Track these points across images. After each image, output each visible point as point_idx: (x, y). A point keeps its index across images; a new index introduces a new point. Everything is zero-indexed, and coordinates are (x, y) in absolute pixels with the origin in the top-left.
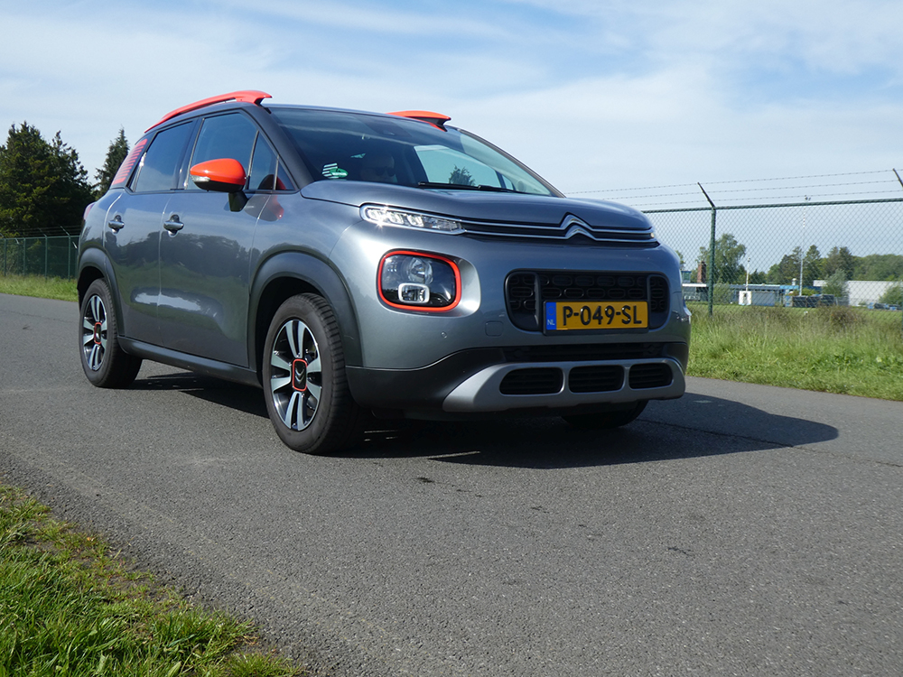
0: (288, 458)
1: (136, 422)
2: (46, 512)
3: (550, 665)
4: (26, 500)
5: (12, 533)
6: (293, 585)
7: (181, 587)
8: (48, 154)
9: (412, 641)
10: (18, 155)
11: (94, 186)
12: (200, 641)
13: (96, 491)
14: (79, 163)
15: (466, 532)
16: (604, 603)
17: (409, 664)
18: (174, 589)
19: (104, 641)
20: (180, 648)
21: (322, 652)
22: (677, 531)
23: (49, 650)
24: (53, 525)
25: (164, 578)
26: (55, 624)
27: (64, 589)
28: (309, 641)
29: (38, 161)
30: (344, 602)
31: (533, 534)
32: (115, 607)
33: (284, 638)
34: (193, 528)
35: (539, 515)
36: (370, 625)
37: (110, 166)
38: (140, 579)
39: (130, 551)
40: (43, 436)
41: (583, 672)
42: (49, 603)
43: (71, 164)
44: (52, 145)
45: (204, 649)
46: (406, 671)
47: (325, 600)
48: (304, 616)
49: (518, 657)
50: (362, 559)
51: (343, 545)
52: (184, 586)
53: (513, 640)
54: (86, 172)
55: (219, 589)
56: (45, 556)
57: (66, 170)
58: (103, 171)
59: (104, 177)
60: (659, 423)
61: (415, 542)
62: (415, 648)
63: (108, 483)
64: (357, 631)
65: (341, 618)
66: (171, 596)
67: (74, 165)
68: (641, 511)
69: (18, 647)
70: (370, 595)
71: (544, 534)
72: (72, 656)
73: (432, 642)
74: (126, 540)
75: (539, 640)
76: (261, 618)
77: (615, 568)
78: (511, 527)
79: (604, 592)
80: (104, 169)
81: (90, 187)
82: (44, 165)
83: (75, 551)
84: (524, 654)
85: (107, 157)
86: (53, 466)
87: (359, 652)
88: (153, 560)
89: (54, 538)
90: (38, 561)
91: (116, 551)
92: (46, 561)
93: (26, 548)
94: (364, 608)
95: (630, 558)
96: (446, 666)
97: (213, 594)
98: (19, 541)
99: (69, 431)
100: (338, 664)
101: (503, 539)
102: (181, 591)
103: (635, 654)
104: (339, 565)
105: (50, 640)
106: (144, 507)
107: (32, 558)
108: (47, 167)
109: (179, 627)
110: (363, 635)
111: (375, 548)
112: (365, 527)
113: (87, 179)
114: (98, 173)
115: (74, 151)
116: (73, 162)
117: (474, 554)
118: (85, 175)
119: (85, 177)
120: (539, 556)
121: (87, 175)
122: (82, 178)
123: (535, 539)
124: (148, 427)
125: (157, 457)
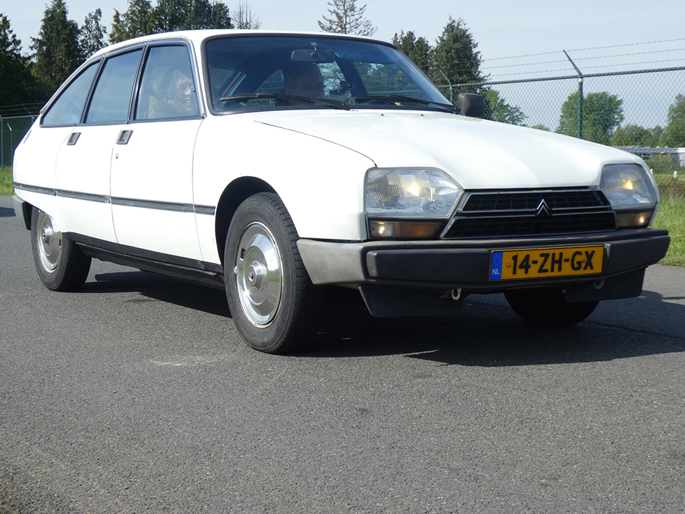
0: (211, 387)
1: (47, 345)
11: (29, 58)
14: (11, 32)
15: (398, 477)
22: (650, 473)
31: (476, 479)
34: (86, 475)
35: (489, 454)
37: (46, 33)
39: (12, 504)
51: (252, 495)
54: (20, 42)
58: (38, 40)
59: (40, 47)
60: (658, 334)
61: (336, 489)
67: (6, 34)
68: (611, 449)
71: (489, 478)
74: (9, 490)
78: (451, 470)
80: (40, 38)
81: (25, 59)
85: (42, 23)
101: (440, 485)
106: (36, 450)
112: (283, 471)
113: (20, 49)
114: (33, 43)
115: (5, 18)
116: (4, 31)
117: (402, 504)
118: (18, 45)
119: (19, 47)
120: (477, 506)
121: (21, 46)
122: (15, 49)
123: (478, 484)
124: (59, 351)
125: (62, 388)
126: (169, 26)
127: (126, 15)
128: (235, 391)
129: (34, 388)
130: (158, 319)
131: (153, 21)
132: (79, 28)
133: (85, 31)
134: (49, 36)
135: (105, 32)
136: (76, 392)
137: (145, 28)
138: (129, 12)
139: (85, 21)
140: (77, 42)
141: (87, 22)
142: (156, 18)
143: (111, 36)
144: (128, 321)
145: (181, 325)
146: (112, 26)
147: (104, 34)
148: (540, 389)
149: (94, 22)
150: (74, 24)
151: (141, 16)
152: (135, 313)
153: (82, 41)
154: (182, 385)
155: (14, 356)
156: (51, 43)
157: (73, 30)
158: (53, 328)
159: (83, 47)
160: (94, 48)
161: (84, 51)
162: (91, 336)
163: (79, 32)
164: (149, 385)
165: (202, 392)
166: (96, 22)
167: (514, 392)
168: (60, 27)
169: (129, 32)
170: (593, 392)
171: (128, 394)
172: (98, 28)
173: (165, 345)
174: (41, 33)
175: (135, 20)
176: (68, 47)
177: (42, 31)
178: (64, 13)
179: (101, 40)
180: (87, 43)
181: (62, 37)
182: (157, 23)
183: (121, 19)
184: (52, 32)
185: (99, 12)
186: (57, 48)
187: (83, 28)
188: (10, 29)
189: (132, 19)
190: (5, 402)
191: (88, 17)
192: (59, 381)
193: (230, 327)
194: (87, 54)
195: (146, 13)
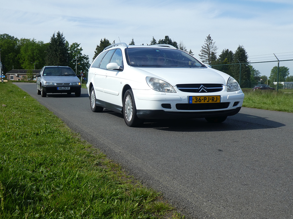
0: (177, 142)
2: (105, 156)
3: (254, 212)
4: (100, 153)
5: (95, 162)
6: (174, 182)
7: (141, 181)
9: (210, 201)
12: (145, 197)
13: (119, 151)
15: (231, 168)
16: (276, 193)
17: (208, 208)
18: (139, 181)
19: (117, 195)
20: (139, 199)
21: (181, 203)
23: (102, 197)
24: (107, 160)
25: (137, 177)
26: (104, 189)
27: (108, 180)
28: (177, 199)
30: (190, 188)
31: (254, 169)
32: (122, 186)
33: (170, 198)
34: (146, 163)
35: (257, 163)
36: (197, 196)
38: (130, 178)
40: (106, 134)
41: (265, 215)
42: (103, 183)
45: (146, 200)
46: (207, 211)
47: (184, 187)
48: (177, 191)
49: (244, 209)
50: (197, 175)
51: (191, 170)
52: (142, 181)
53: (243, 203)
55: (152, 182)
56: (104, 170)
61: (214, 170)
62: (210, 204)
63: (123, 148)
64: (192, 197)
65: (188, 193)
66: (138, 183)
69: (93, 196)
70: (198, 186)
71: (258, 169)
72: (108, 199)
73: (216, 202)
74: (127, 166)
75: (251, 204)
76: (164, 192)
77: (281, 182)
78: (247, 167)
79: (276, 189)
83: (112, 168)
84: (246, 208)
86: (108, 143)
87: (193, 204)
88: (134, 172)
89: (107, 164)
90: (102, 171)
91: (124, 169)
92: (104, 171)
93: (99, 167)
94: (196, 190)
95: (287, 179)
96: (220, 210)
97: (150, 183)
98: (97, 164)
99: (113, 132)
100: (186, 207)
101: (244, 171)
102: (141, 182)
103: (284, 210)
104: (189, 176)
105: (102, 194)
106: (133, 156)
107: (100, 170)
109: (139, 193)
110: (194, 199)
111: (201, 171)
112: (199, 165)
117: (233, 175)
120: (255, 176)
123: (255, 171)
148: (270, 146)
167: (263, 147)
170: (286, 148)
190: (124, 144)
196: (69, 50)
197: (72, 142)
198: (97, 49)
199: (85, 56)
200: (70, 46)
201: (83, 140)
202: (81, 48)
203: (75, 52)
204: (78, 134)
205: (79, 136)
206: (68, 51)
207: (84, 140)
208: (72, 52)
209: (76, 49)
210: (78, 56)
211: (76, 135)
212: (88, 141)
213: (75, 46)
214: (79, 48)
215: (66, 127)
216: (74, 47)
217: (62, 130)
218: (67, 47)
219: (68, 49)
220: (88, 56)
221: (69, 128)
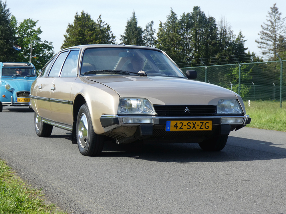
0: (228, 208)
1: (142, 183)
8: (95, 28)
10: (80, 29)
14: (111, 32)
29: (90, 32)
37: (127, 33)
40: (92, 191)
43: (107, 33)
44: (97, 23)
54: (115, 37)
57: (104, 36)
58: (124, 36)
59: (124, 40)
67: (108, 33)
80: (124, 35)
82: (93, 34)
85: (126, 28)
86: (97, 209)
99: (106, 188)
108: (94, 35)
113: (115, 41)
114: (121, 37)
115: (108, 26)
116: (108, 32)
118: (114, 38)
119: (114, 40)
121: (115, 39)
122: (113, 41)
124: (148, 186)
125: (153, 205)
126: (186, 29)
127: (165, 23)
128: (241, 211)
129: (140, 204)
130: (194, 172)
131: (178, 26)
132: (143, 30)
133: (146, 32)
134: (129, 34)
135: (155, 32)
136: (161, 207)
137: (174, 30)
138: (167, 22)
139: (146, 27)
140: (142, 37)
141: (147, 27)
142: (180, 25)
143: (158, 34)
144: (180, 173)
145: (207, 176)
146: (158, 29)
147: (154, 33)
149: (150, 27)
150: (140, 28)
151: (173, 24)
152: (182, 169)
153: (144, 36)
154: (213, 206)
155: (127, 188)
156: (130, 38)
157: (140, 31)
158: (143, 175)
159: (145, 39)
160: (149, 40)
161: (145, 41)
162: (162, 179)
163: (143, 32)
164: (196, 206)
165: (224, 211)
166: (151, 27)
168: (134, 30)
169: (167, 32)
171: (187, 210)
172: (152, 30)
173: (201, 186)
174: (125, 33)
175: (169, 26)
176: (137, 39)
177: (126, 32)
178: (136, 23)
179: (153, 36)
180: (146, 37)
181: (135, 34)
182: (180, 27)
183: (163, 25)
184: (130, 32)
185: (152, 22)
186: (132, 40)
187: (145, 30)
188: (111, 31)
189: (168, 25)
191: (147, 25)
192: (151, 201)
193: (232, 178)
194: (146, 43)
195: (175, 22)
196: (17, 33)
197: (28, 208)
198: (68, 31)
199: (47, 44)
200: (18, 25)
201: (48, 203)
202: (39, 29)
203: (28, 36)
204: (38, 191)
205: (41, 195)
206: (15, 34)
207: (50, 202)
208: (22, 36)
209: (29, 30)
210: (33, 43)
211: (36, 194)
212: (58, 205)
213: (27, 24)
214: (35, 28)
215: (16, 177)
216: (27, 27)
217: (8, 183)
218: (13, 26)
219: (14, 31)
220: (51, 42)
221: (21, 180)
